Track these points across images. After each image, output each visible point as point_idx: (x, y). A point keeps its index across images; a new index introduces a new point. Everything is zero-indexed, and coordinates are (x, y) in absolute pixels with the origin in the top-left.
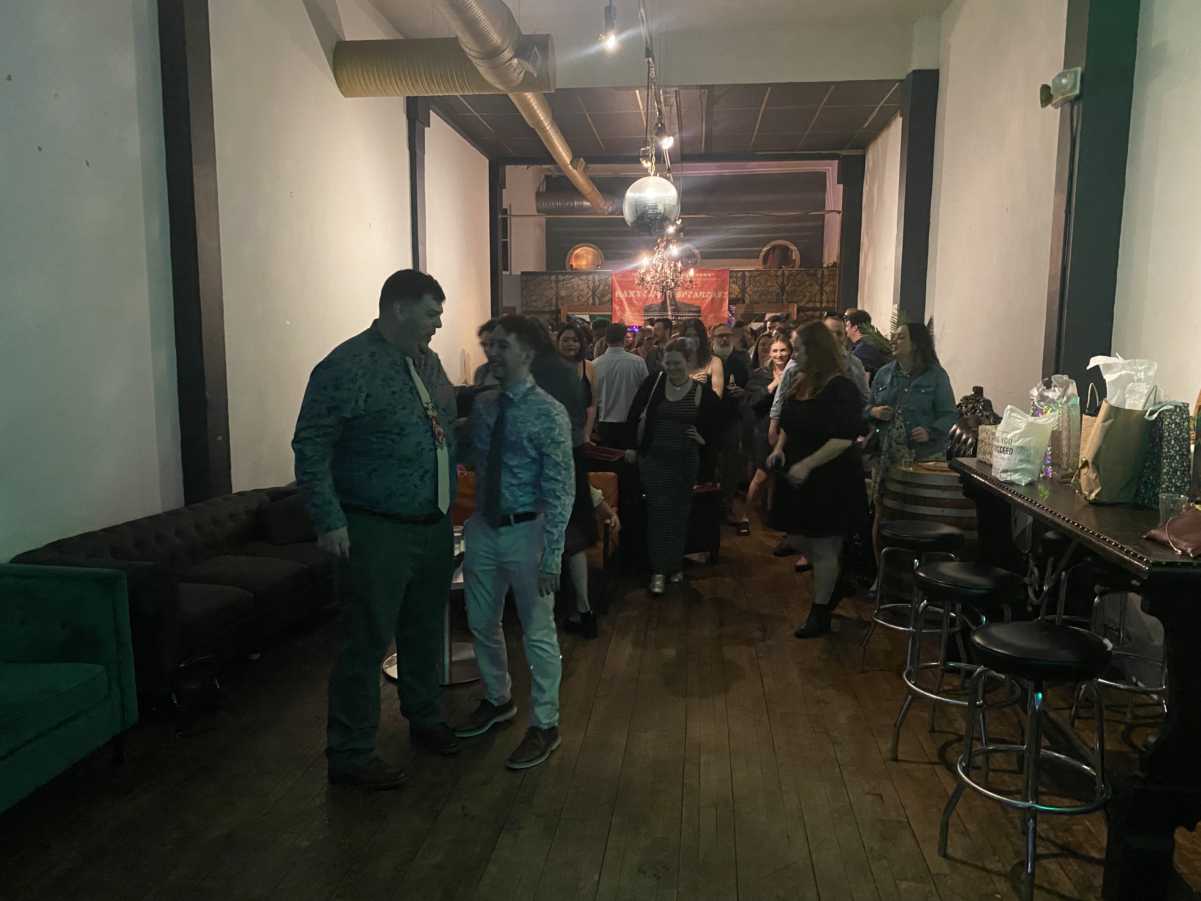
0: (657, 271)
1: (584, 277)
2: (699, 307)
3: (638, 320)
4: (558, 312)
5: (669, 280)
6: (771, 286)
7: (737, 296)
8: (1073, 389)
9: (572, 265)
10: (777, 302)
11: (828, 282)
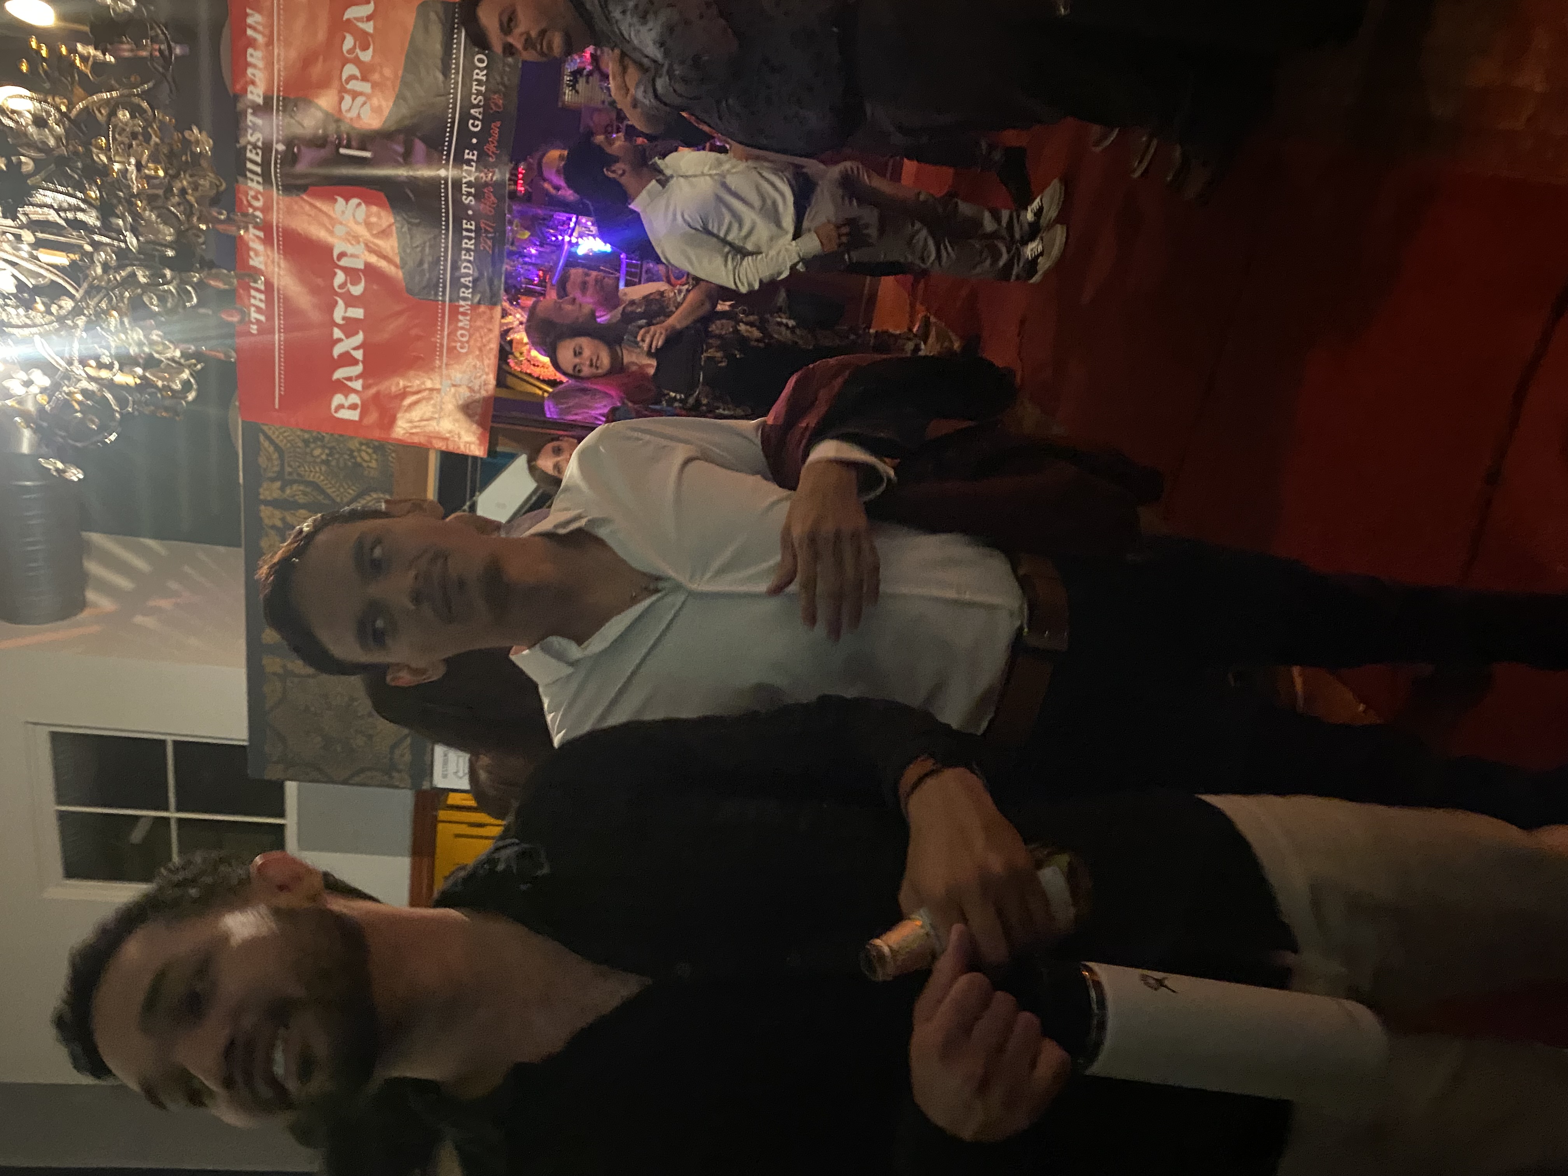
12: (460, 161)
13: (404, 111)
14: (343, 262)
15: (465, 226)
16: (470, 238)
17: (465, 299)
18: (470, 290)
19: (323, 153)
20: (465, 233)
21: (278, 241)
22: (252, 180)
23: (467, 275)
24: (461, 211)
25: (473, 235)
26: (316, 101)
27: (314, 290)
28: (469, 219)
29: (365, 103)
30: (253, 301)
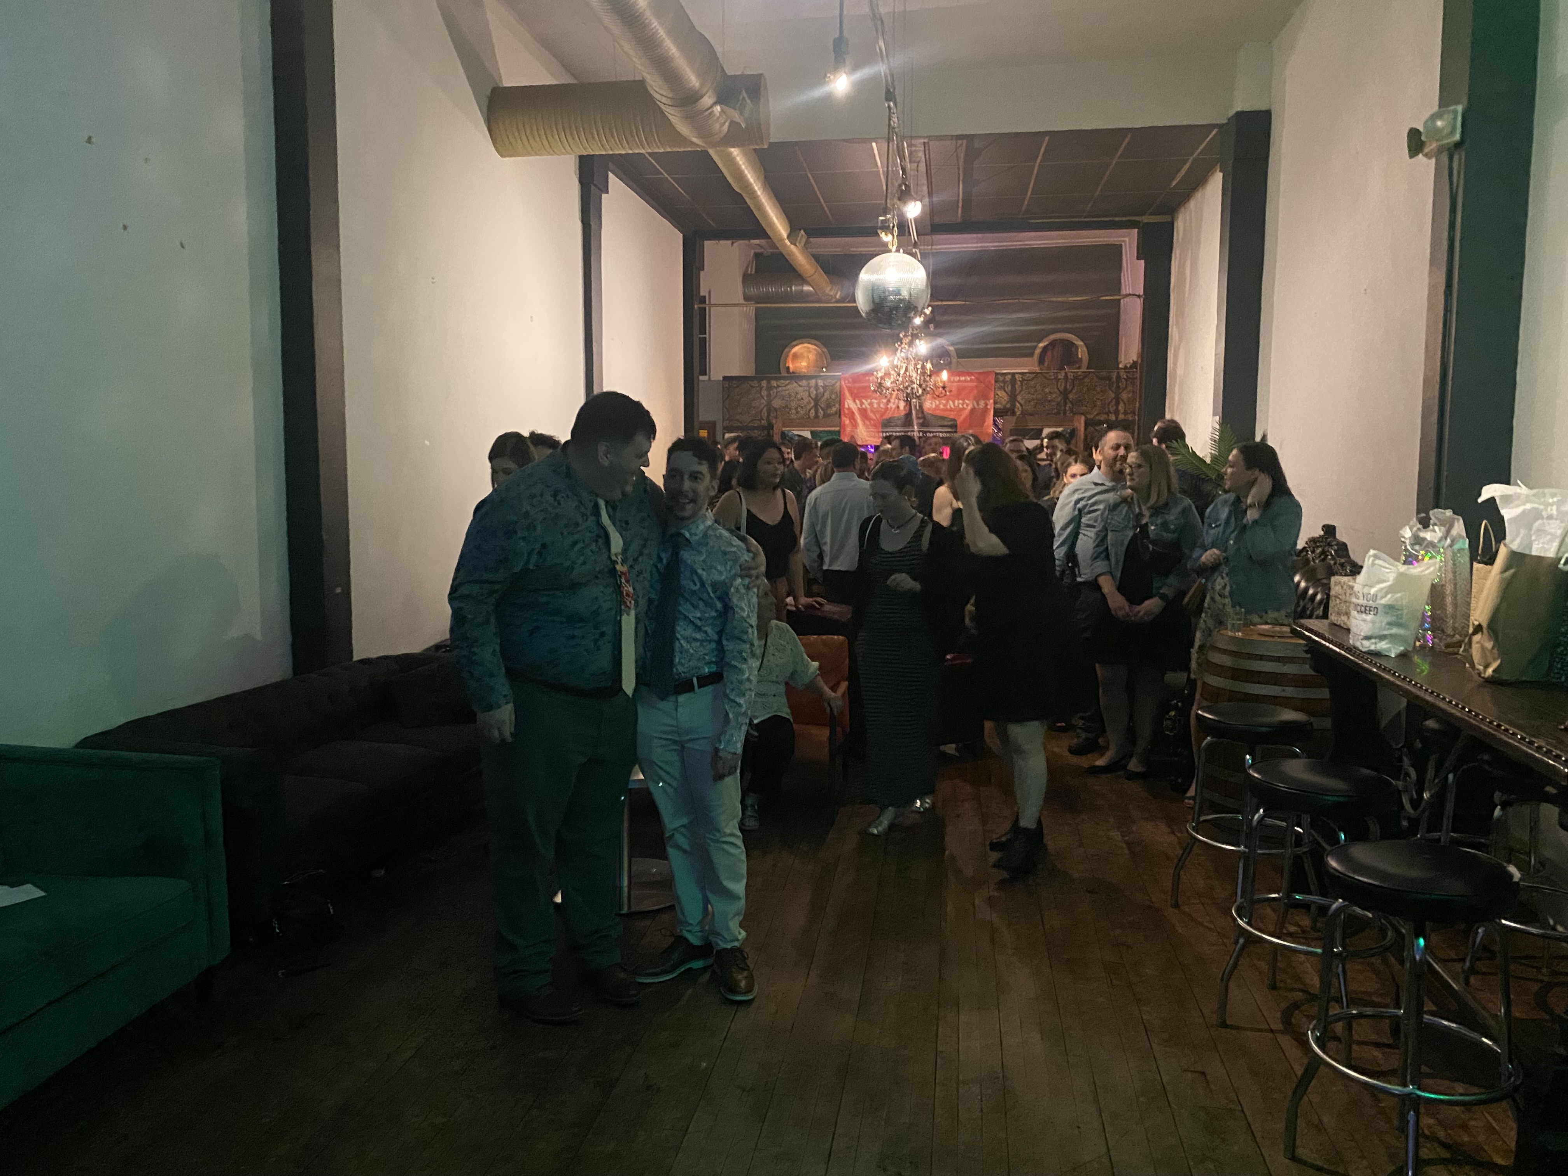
0: (899, 374)
1: (804, 382)
2: (954, 420)
3: (874, 437)
4: (770, 426)
5: (915, 386)
6: (1050, 393)
7: (1005, 406)
8: (1459, 527)
9: (788, 368)
10: (1058, 414)
11: (1126, 388)
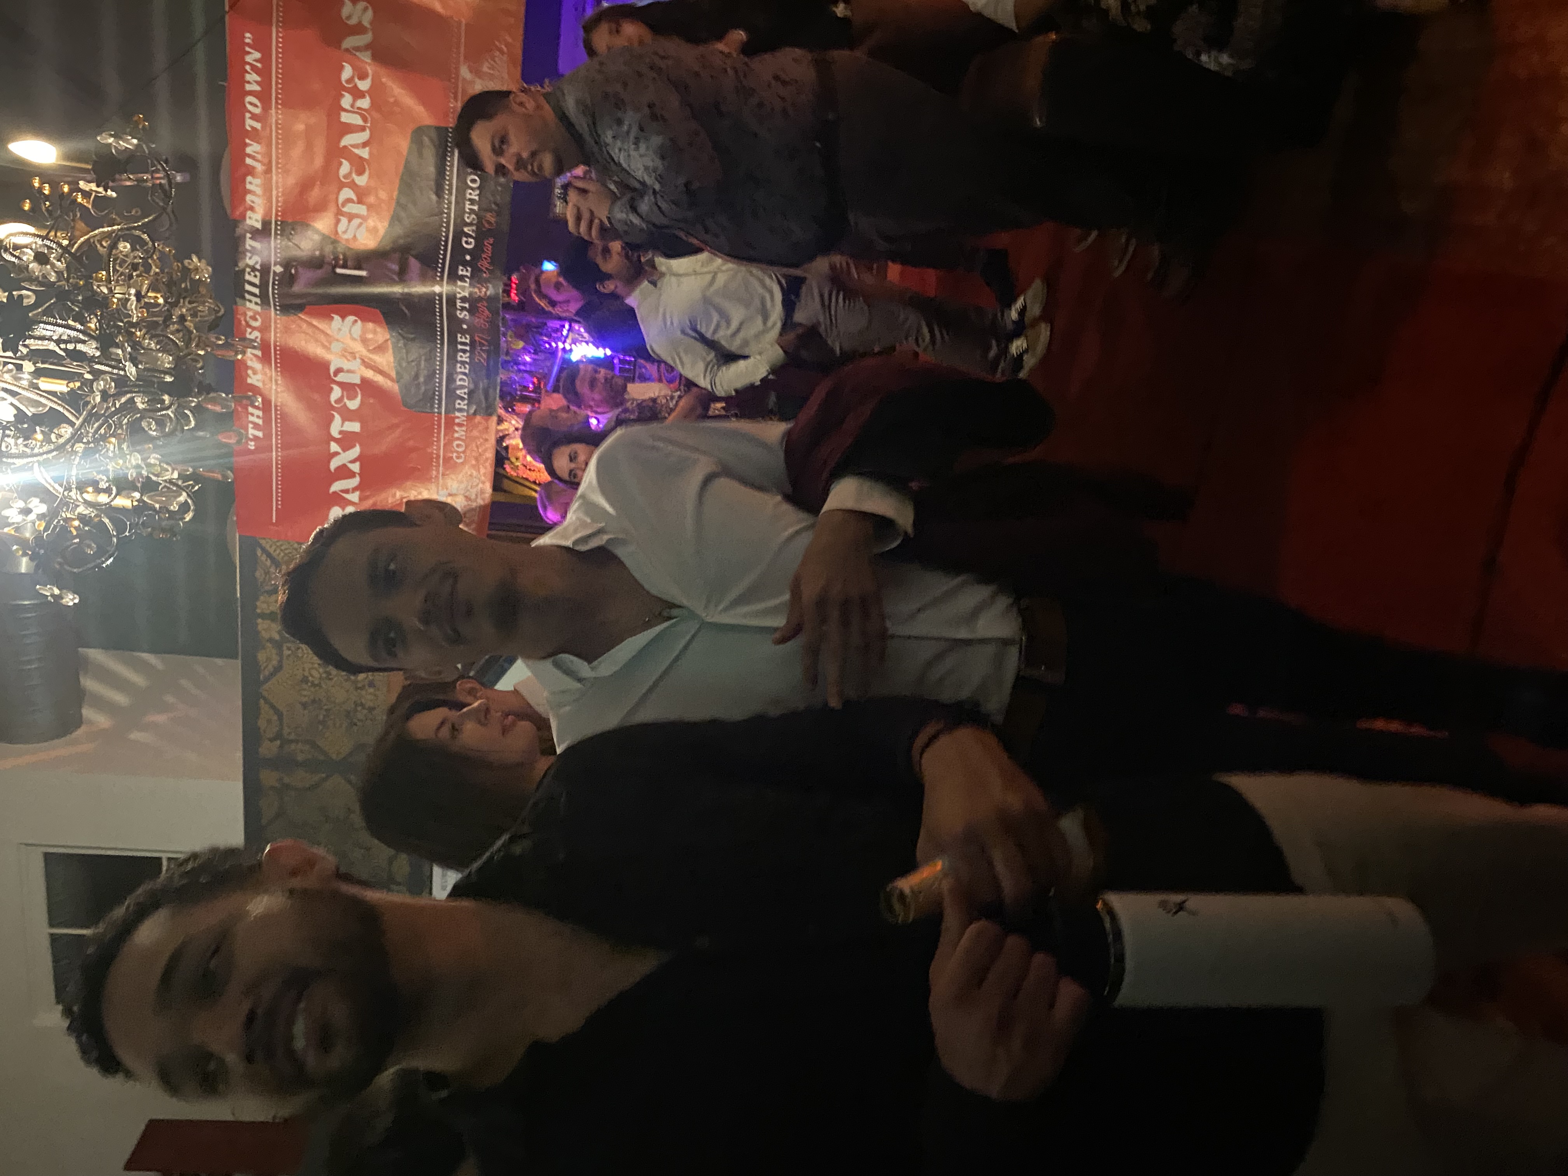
12: (454, 277)
13: (399, 230)
14: (340, 378)
15: (459, 340)
16: (464, 351)
17: (460, 410)
18: (466, 402)
19: (319, 273)
20: (460, 347)
21: (276, 359)
22: (250, 301)
23: (462, 387)
24: (455, 325)
25: (468, 348)
26: (312, 224)
27: (310, 406)
28: (464, 332)
29: (360, 225)
30: (251, 418)
